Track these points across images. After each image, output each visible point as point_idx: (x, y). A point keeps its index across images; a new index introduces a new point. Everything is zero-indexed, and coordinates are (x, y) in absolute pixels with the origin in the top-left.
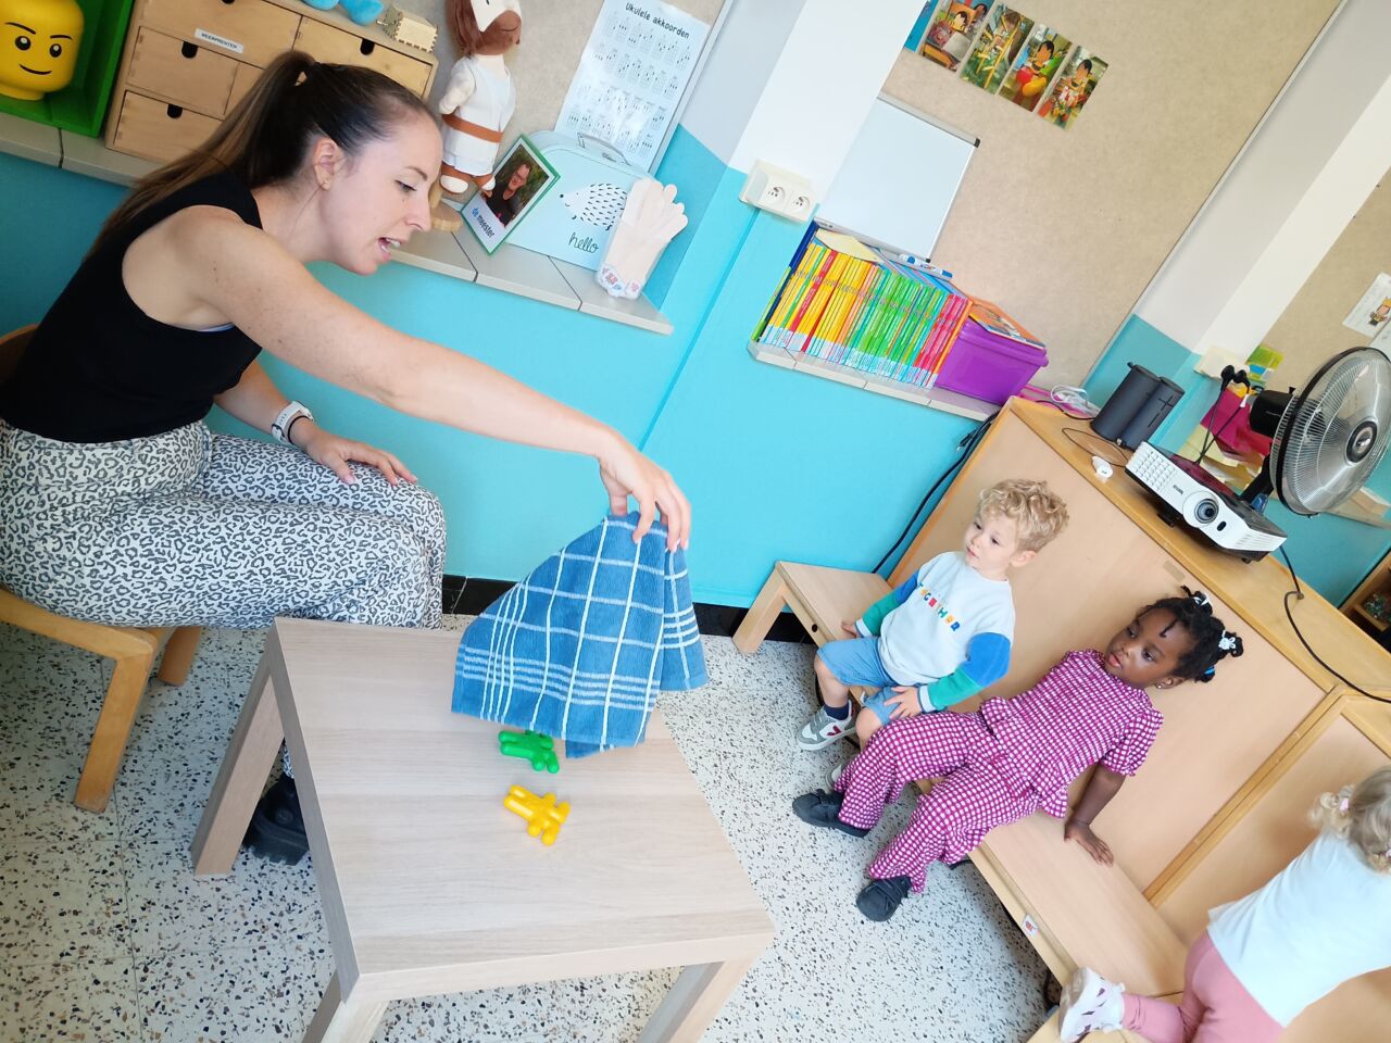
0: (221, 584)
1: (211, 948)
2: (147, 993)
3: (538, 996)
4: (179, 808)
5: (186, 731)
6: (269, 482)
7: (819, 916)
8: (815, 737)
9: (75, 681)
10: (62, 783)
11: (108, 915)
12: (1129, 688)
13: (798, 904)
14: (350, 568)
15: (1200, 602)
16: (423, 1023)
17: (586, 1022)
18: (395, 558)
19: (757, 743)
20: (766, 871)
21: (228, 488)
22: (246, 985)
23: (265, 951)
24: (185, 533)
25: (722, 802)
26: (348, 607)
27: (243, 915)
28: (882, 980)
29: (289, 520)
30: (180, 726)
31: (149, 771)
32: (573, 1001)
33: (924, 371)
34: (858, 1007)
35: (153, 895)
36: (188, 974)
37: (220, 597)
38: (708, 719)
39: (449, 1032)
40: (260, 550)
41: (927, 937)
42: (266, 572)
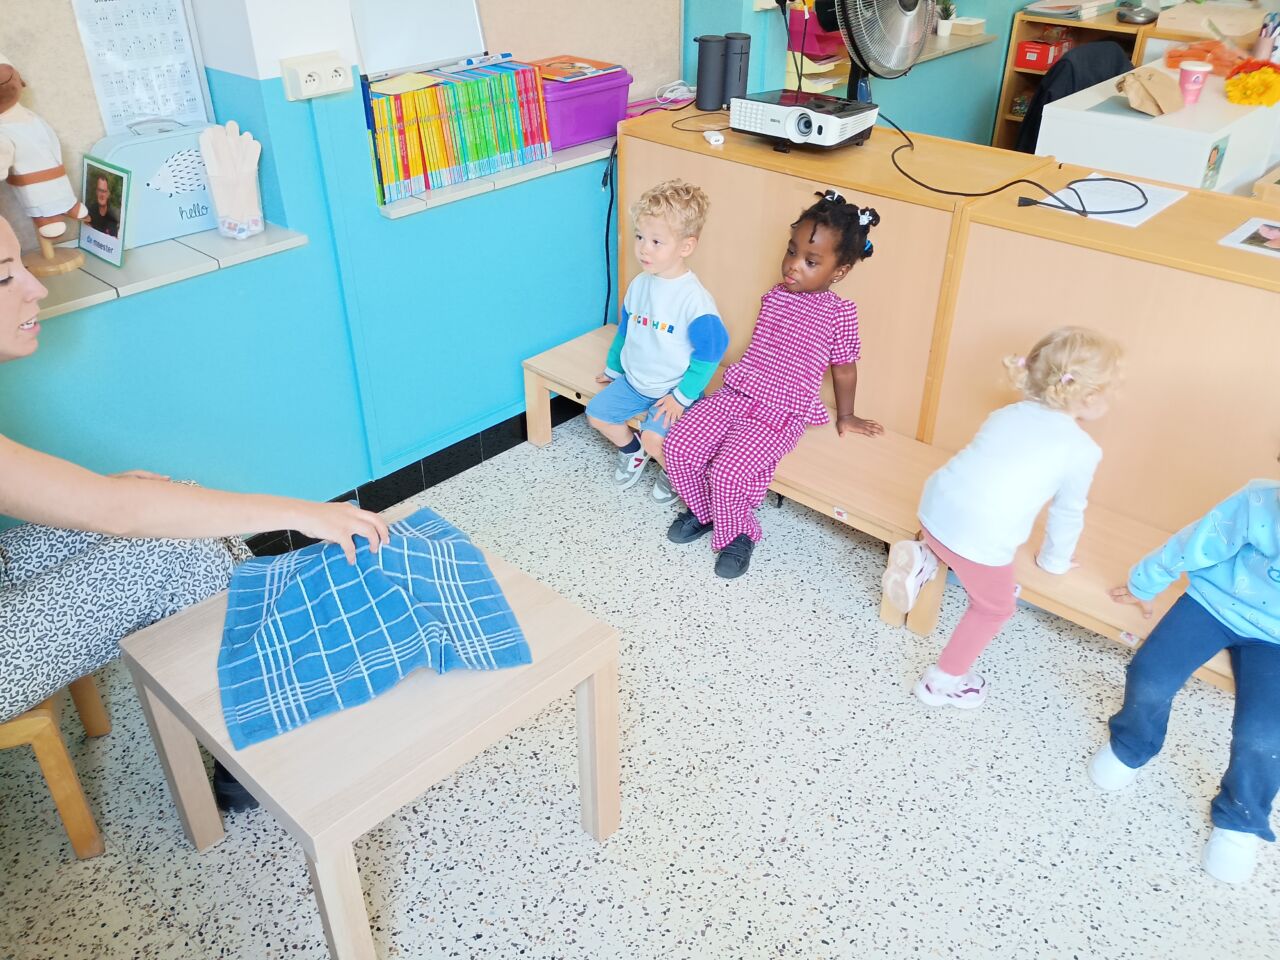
0: (63, 642)
1: (240, 892)
2: (210, 948)
3: (504, 780)
4: (161, 815)
5: (133, 760)
6: (55, 548)
7: (692, 601)
8: (627, 476)
9: (28, 777)
10: (62, 850)
11: (151, 916)
12: (818, 295)
13: (672, 602)
14: (152, 572)
15: (832, 198)
16: (428, 846)
17: (550, 776)
18: (182, 544)
19: (586, 506)
20: (636, 594)
21: (27, 571)
22: (282, 900)
23: (283, 870)
24: (9, 623)
25: (579, 565)
26: (172, 600)
27: (252, 857)
28: (760, 616)
29: (82, 566)
30: (127, 760)
31: (122, 804)
32: (533, 767)
33: (536, 145)
34: (751, 645)
35: (176, 883)
36: (234, 918)
37: (70, 653)
38: (539, 512)
39: (450, 841)
40: (74, 601)
41: (781, 567)
42: (90, 614)
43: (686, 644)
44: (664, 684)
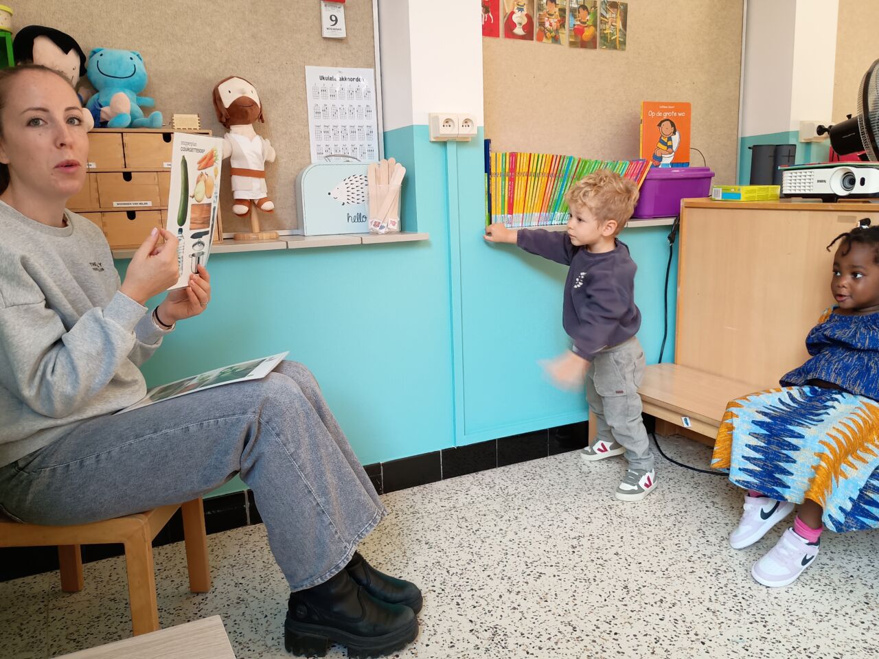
7: (730, 575)
13: (708, 573)
20: (673, 561)
25: (619, 532)
28: (804, 598)
34: (793, 621)
38: (589, 492)
41: (828, 562)
43: (721, 608)
44: (694, 638)
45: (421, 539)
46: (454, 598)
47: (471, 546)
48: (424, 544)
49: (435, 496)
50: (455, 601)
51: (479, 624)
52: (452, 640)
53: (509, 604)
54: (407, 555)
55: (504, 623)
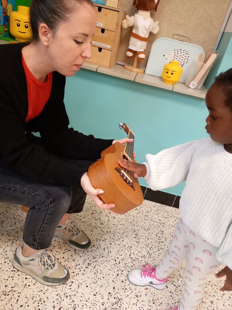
45: (136, 231)
46: (120, 270)
47: (151, 249)
48: (135, 234)
49: (162, 213)
50: (118, 272)
51: (115, 292)
52: (97, 292)
53: (137, 292)
54: (124, 235)
55: (126, 300)
